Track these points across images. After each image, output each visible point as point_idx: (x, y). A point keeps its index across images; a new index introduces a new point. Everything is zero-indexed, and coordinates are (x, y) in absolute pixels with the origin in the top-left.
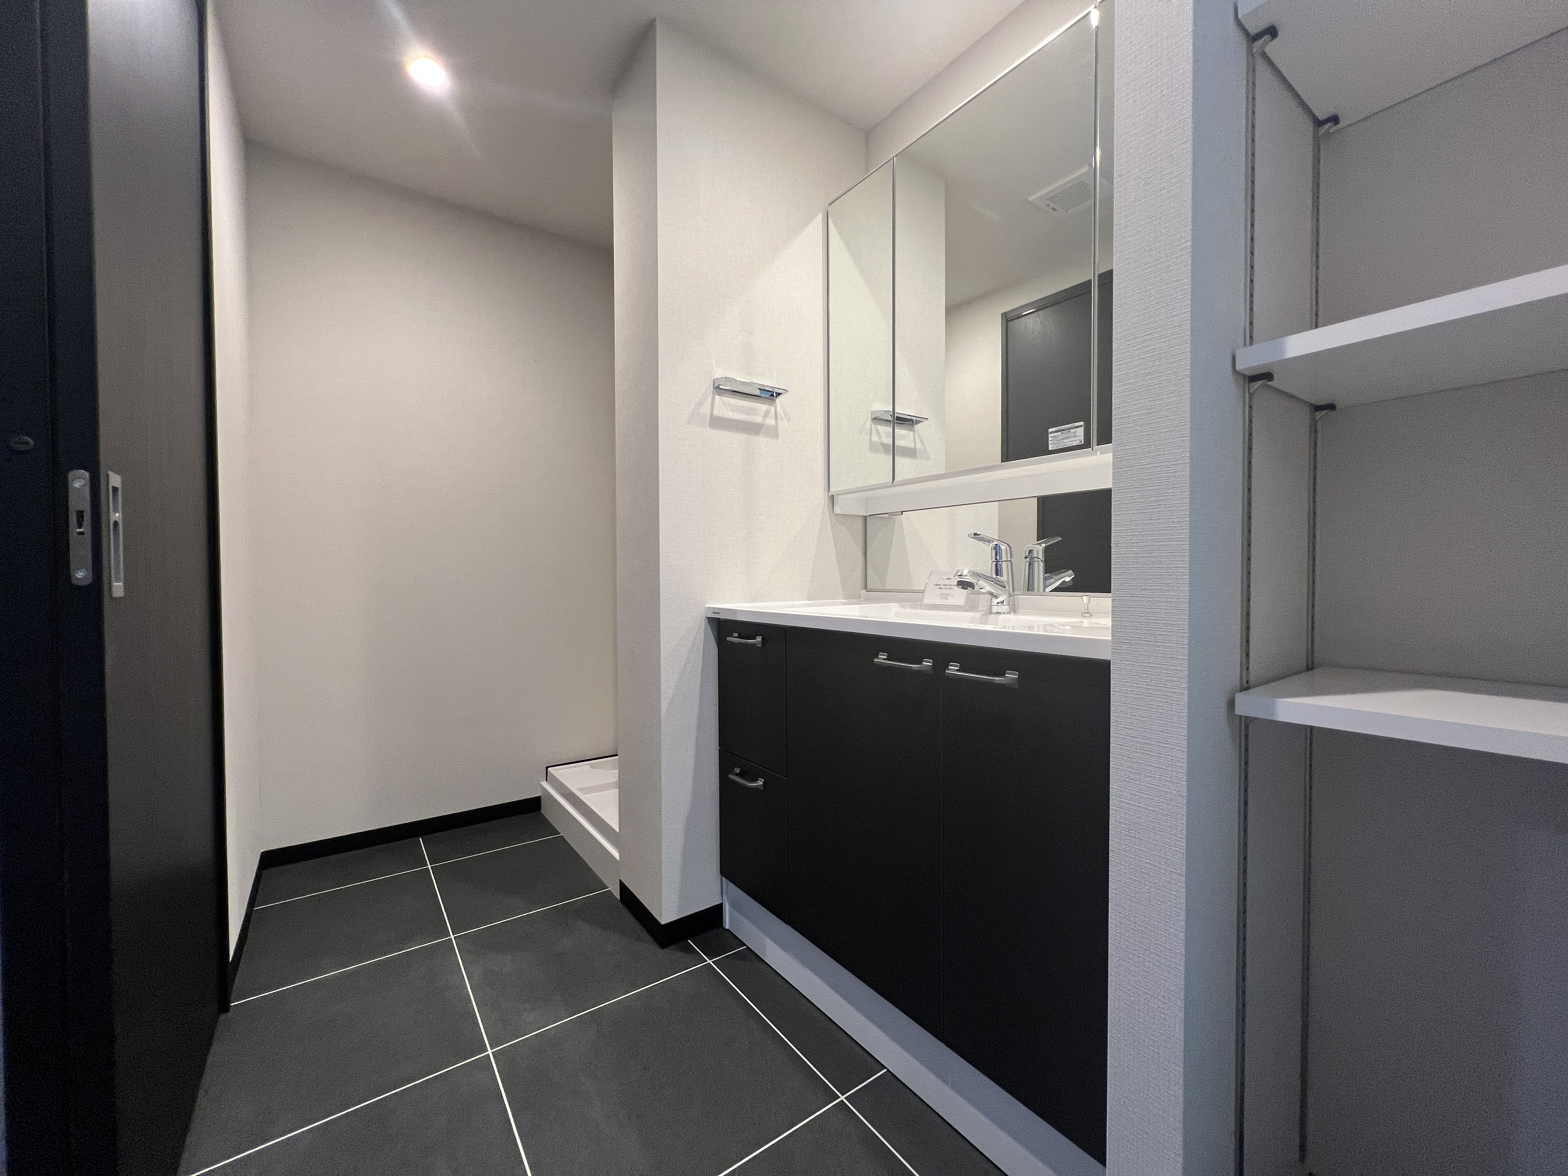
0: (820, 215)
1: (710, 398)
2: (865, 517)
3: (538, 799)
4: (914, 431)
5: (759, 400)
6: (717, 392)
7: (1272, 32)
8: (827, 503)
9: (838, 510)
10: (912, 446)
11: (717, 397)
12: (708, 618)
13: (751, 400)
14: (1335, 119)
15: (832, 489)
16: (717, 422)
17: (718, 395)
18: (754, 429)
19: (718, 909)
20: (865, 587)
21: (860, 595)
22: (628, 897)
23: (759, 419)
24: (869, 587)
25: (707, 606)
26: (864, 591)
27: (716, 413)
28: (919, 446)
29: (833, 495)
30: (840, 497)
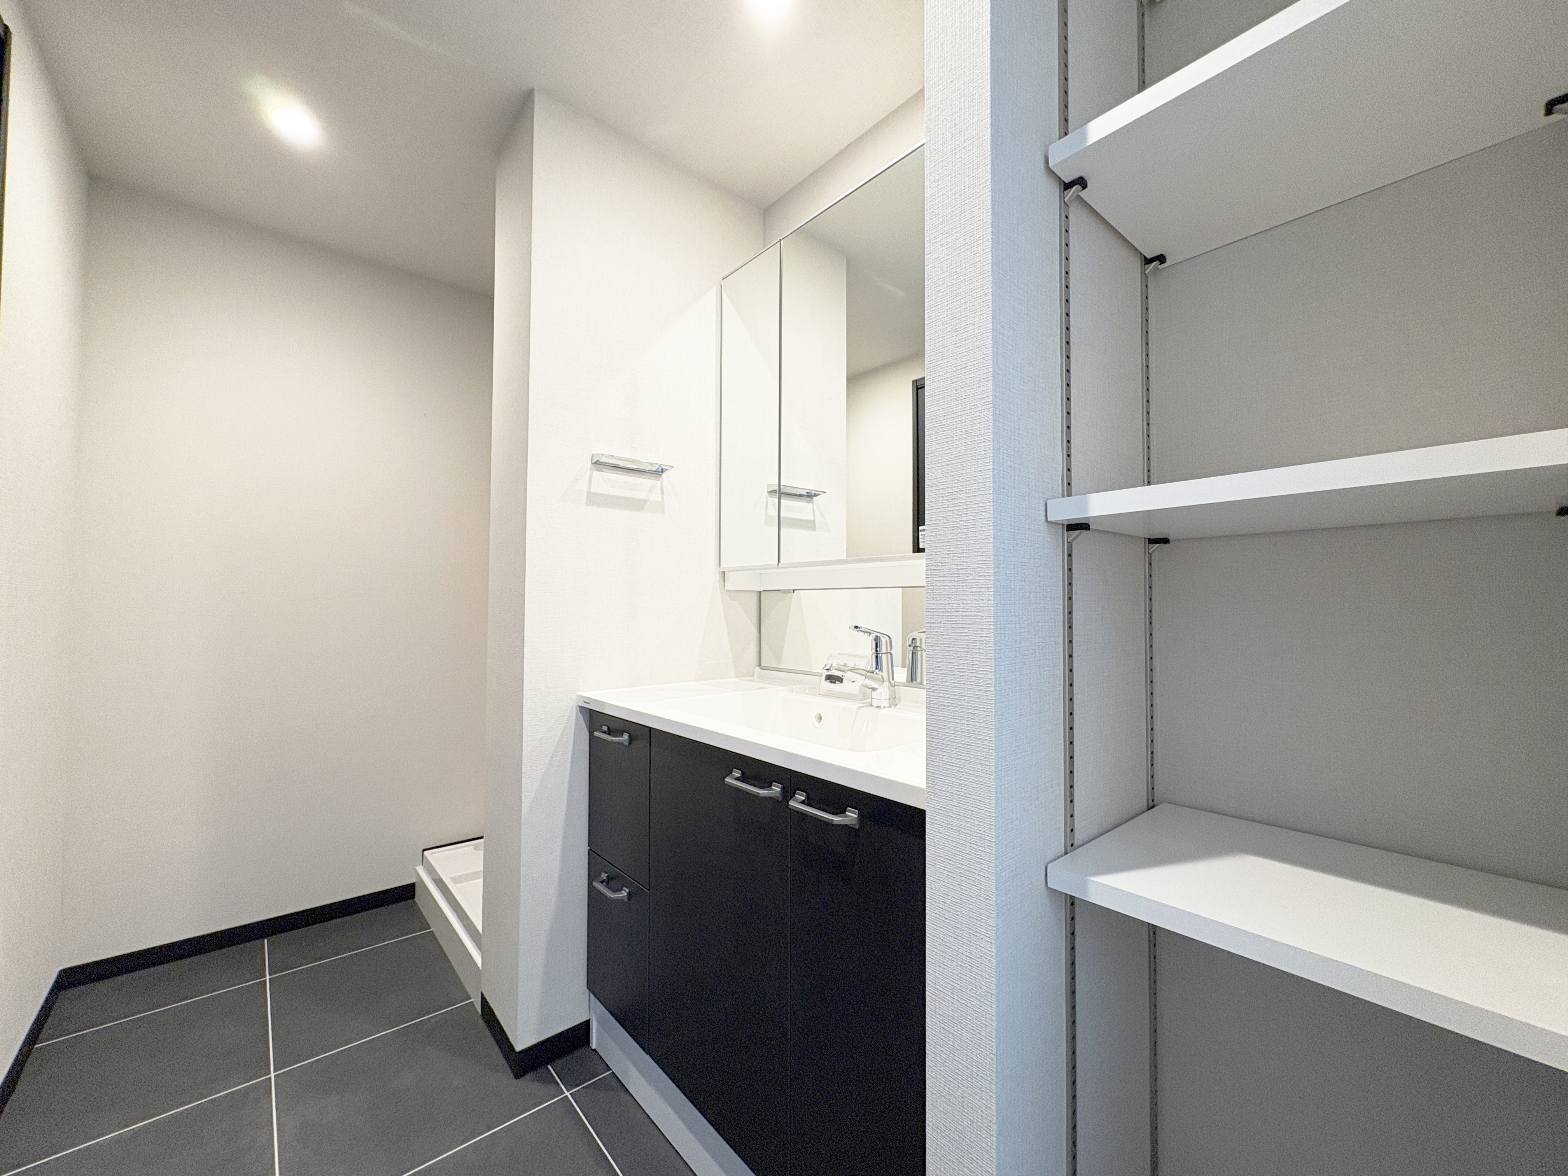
0: (714, 289)
1: (588, 473)
2: (760, 592)
3: (413, 886)
4: (813, 503)
5: (643, 474)
6: (595, 467)
7: (1081, 182)
8: (718, 579)
9: (729, 587)
10: (812, 519)
11: (596, 473)
12: (580, 707)
13: (633, 475)
14: (1161, 259)
15: (724, 565)
16: (593, 499)
17: (597, 470)
18: (638, 505)
19: (586, 1025)
20: (760, 665)
21: (754, 673)
22: (488, 1013)
23: (642, 495)
24: (763, 664)
25: (578, 693)
26: (758, 669)
27: (592, 490)
28: (818, 518)
29: (724, 572)
30: (730, 573)
